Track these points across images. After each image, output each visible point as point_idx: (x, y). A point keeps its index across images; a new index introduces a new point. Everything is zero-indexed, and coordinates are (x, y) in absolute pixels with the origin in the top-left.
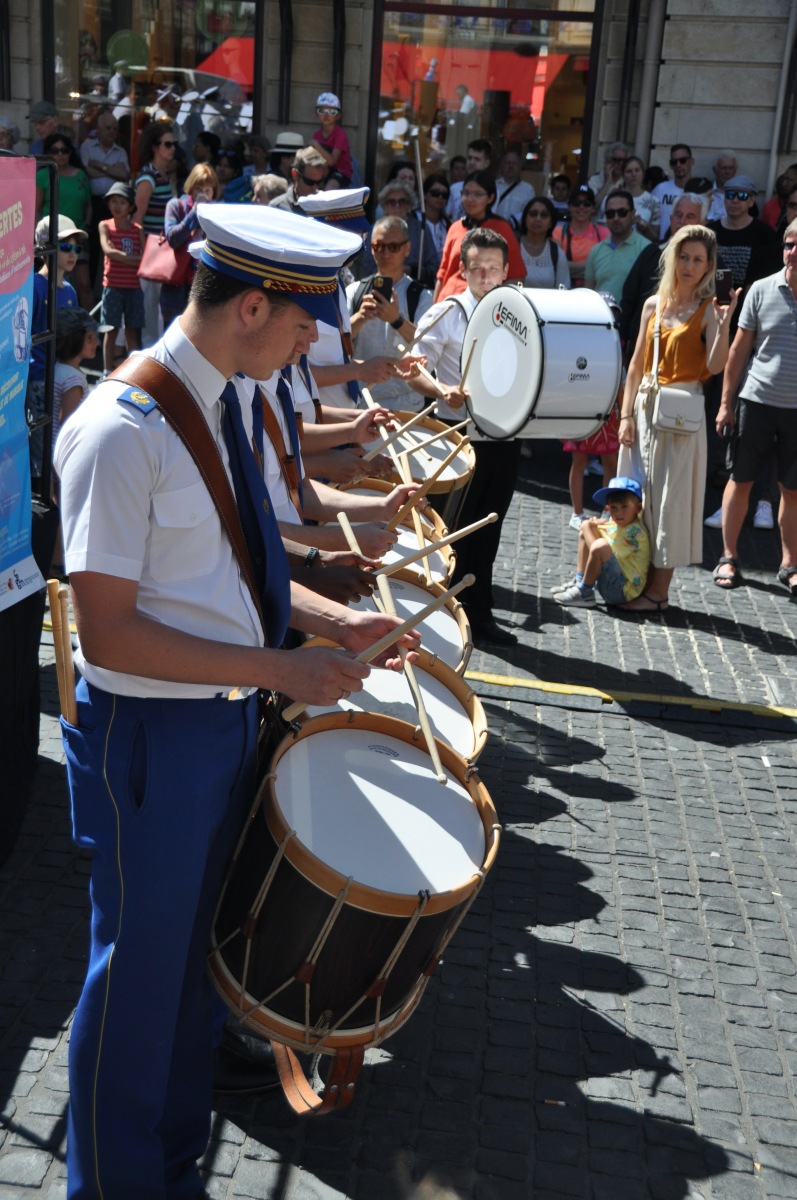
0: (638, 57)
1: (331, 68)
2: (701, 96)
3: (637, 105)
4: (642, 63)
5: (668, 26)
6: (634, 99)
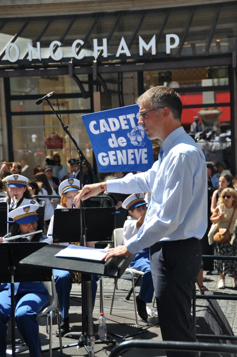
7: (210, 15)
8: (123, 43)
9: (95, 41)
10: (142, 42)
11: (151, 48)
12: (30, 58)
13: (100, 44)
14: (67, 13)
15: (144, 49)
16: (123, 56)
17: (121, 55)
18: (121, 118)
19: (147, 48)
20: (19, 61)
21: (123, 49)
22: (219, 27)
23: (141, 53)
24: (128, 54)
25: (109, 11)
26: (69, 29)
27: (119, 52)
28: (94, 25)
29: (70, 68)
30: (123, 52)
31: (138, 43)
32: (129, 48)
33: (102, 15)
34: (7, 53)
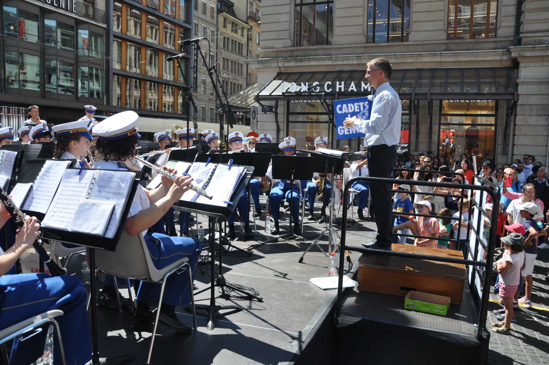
0: (508, 134)
1: (428, 138)
2: (526, 143)
3: (508, 145)
4: (509, 135)
5: (516, 127)
6: (507, 144)
7: (401, 75)
8: (353, 84)
9: (338, 83)
10: (363, 85)
11: (368, 88)
12: (302, 91)
13: (340, 84)
14: (323, 70)
15: (364, 88)
16: (352, 91)
17: (351, 90)
18: (356, 104)
19: (366, 87)
20: (296, 92)
21: (352, 87)
22: (405, 81)
23: (362, 90)
24: (355, 90)
25: (345, 70)
26: (323, 78)
27: (350, 89)
28: (337, 76)
29: (323, 96)
30: (352, 89)
31: (361, 85)
32: (356, 87)
33: (342, 72)
34: (290, 88)
